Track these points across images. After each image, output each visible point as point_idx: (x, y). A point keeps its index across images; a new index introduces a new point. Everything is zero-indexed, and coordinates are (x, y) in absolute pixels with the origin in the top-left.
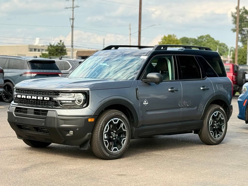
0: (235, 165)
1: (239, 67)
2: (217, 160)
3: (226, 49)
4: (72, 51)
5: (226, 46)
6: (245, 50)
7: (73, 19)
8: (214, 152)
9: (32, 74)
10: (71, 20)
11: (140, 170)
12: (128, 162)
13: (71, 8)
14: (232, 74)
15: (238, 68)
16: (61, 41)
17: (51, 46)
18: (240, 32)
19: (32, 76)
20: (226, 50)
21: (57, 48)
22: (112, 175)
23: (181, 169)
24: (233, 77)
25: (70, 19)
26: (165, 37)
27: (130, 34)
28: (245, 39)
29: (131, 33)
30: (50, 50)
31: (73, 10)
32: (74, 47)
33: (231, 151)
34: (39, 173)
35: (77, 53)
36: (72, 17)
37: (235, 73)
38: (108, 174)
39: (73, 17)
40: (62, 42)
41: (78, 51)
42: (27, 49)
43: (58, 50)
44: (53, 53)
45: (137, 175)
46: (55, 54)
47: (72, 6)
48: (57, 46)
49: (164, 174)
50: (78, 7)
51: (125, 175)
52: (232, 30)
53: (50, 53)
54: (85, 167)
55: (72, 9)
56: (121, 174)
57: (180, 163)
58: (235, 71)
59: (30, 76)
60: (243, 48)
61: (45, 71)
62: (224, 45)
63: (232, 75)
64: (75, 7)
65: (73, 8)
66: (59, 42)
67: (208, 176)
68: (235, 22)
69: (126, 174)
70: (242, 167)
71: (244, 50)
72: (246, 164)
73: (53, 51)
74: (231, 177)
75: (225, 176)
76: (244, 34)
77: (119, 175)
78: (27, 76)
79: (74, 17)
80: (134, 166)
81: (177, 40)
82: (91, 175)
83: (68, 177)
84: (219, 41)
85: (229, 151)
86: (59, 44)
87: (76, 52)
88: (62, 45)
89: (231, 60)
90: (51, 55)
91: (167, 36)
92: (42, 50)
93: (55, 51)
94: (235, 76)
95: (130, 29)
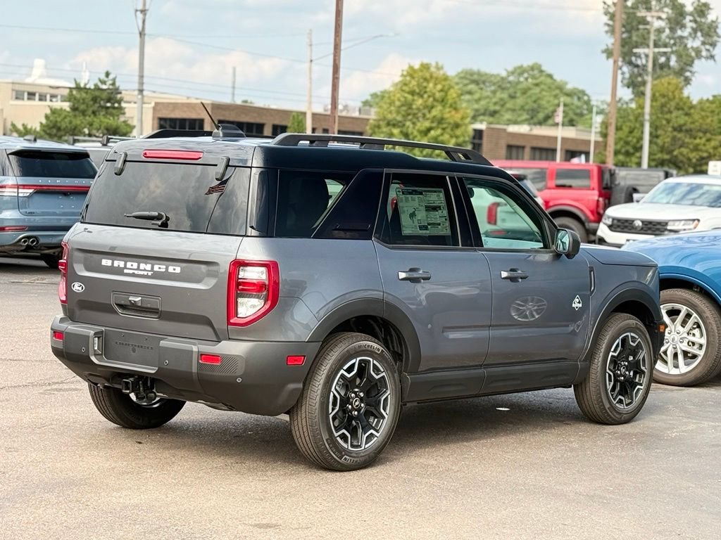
0: (583, 495)
1: (617, 172)
2: (536, 476)
3: (585, 107)
4: (139, 102)
5: (586, 98)
6: (640, 111)
7: (144, 11)
8: (529, 451)
9: (20, 190)
10: (140, 15)
11: (319, 510)
12: (288, 481)
14: (596, 192)
15: (612, 175)
16: (107, 74)
17: (78, 88)
18: (627, 58)
19: (20, 195)
20: (587, 110)
21: (97, 93)
22: (240, 527)
23: (432, 508)
24: (598, 201)
25: (137, 11)
26: (411, 67)
27: (311, 61)
28: (640, 79)
29: (313, 58)
30: (75, 99)
32: (145, 93)
33: (575, 445)
34: (35, 518)
35: (154, 109)
36: (140, 7)
37: (603, 191)
38: (229, 522)
39: (144, 4)
40: (111, 77)
41: (157, 104)
42: (9, 93)
43: (98, 100)
44: (82, 107)
45: (310, 525)
46: (90, 112)
48: (97, 88)
49: (386, 523)
51: (275, 526)
52: (604, 52)
53: (74, 109)
54: (164, 497)
56: (264, 522)
57: (430, 486)
58: (604, 186)
59: (16, 194)
60: (633, 106)
61: (59, 181)
62: (580, 95)
63: (596, 198)
66: (103, 77)
67: (505, 531)
68: (612, 31)
69: (280, 522)
70: (601, 500)
71: (636, 112)
72: (613, 492)
73: (83, 103)
74: (569, 534)
75: (553, 529)
76: (637, 66)
77: (260, 526)
78: (5, 194)
79: (147, 7)
80: (304, 496)
81: (446, 78)
82: (181, 526)
83: (116, 532)
84: (566, 83)
85: (571, 445)
86: (104, 82)
87: (153, 104)
88: (111, 87)
89: (600, 139)
90: (77, 113)
91: (417, 66)
92: (53, 96)
93: (91, 103)
94: (604, 201)
95: (311, 45)
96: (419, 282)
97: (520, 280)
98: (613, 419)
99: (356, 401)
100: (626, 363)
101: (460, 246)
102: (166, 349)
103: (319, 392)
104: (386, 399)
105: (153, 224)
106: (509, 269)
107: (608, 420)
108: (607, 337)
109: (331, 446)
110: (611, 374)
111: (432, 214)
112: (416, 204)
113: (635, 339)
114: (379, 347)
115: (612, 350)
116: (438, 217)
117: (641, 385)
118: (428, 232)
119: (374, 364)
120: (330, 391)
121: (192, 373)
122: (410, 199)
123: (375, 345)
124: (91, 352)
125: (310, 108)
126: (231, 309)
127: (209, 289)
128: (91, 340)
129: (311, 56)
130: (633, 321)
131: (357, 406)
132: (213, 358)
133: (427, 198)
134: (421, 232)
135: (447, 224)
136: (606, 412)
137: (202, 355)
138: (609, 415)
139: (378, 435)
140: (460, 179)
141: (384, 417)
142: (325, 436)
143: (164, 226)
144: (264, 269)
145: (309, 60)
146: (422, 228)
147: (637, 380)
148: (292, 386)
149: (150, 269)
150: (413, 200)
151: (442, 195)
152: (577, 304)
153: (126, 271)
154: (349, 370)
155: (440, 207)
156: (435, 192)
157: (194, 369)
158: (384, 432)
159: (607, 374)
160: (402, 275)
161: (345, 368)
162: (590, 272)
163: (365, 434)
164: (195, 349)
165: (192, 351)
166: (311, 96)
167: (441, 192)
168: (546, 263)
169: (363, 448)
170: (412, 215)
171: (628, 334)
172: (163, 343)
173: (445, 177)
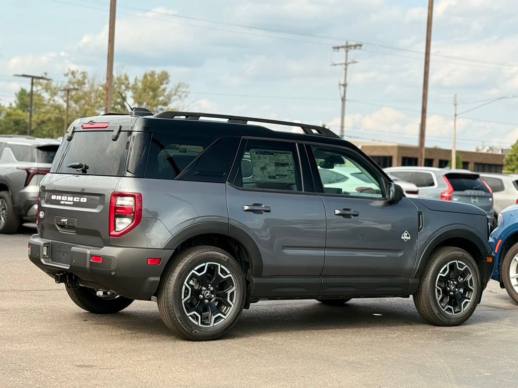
7: (345, 85)
10: (342, 88)
13: (341, 64)
27: (456, 115)
29: (457, 113)
31: (346, 69)
39: (345, 81)
47: (344, 61)
50: (355, 62)
51: (91, 366)
55: (344, 66)
64: (349, 63)
65: (346, 64)
77: (81, 366)
79: (347, 82)
95: (455, 105)
96: (262, 213)
97: (352, 217)
98: (442, 322)
99: (207, 293)
100: (456, 283)
101: (303, 191)
102: (74, 252)
103: (173, 284)
104: (232, 293)
105: (77, 171)
106: (342, 209)
107: (438, 322)
108: (436, 263)
109: (183, 322)
110: (440, 289)
111: (281, 168)
112: (267, 161)
113: (462, 265)
114: (224, 256)
115: (441, 272)
116: (285, 170)
117: (469, 299)
118: (275, 180)
119: (221, 268)
120: (183, 284)
121: (86, 268)
122: (262, 157)
123: (222, 255)
124: (41, 256)
125: (454, 147)
126: (112, 226)
127: (100, 212)
128: (41, 248)
129: (456, 112)
130: (459, 252)
131: (208, 296)
132: (97, 257)
133: (277, 158)
134: (269, 180)
135: (293, 176)
136: (436, 316)
137: (92, 256)
138: (438, 319)
139: (225, 317)
140: (308, 146)
141: (230, 306)
142: (178, 315)
143: (84, 172)
144: (132, 199)
145: (453, 115)
146: (270, 177)
147: (466, 296)
148: (152, 279)
149: (72, 200)
150: (266, 158)
151: (290, 156)
152: (405, 237)
153: (62, 202)
154: (200, 271)
155: (288, 164)
156: (285, 153)
157: (88, 266)
158: (230, 316)
159: (436, 289)
160: (246, 208)
161: (196, 269)
162: (419, 215)
163: (214, 316)
164: (88, 252)
165: (86, 254)
166: (455, 139)
167: (290, 154)
168: (378, 207)
169: (212, 325)
170: (263, 169)
171: (456, 261)
172: (73, 249)
173: (295, 144)
